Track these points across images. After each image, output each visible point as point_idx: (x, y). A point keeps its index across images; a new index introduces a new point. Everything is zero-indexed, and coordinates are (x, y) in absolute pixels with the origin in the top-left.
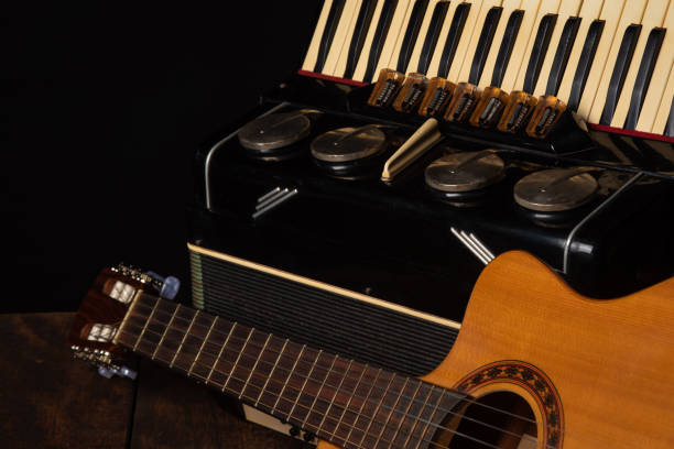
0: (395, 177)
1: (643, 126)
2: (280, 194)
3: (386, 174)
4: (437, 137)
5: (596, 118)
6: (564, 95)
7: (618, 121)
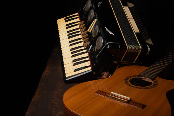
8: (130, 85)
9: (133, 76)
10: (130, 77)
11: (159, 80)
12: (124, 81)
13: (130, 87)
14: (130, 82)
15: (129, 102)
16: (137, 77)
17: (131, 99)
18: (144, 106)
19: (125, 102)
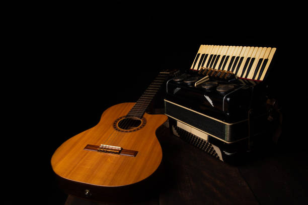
0: (197, 86)
1: (248, 78)
2: (178, 89)
3: (195, 85)
4: (208, 79)
5: (240, 76)
6: (234, 72)
7: (244, 77)
8: (119, 131)
9: (121, 118)
10: (118, 120)
11: (147, 116)
12: (112, 127)
13: (120, 133)
14: (119, 126)
15: (120, 152)
16: (125, 118)
17: (122, 149)
18: (135, 153)
19: (116, 153)
